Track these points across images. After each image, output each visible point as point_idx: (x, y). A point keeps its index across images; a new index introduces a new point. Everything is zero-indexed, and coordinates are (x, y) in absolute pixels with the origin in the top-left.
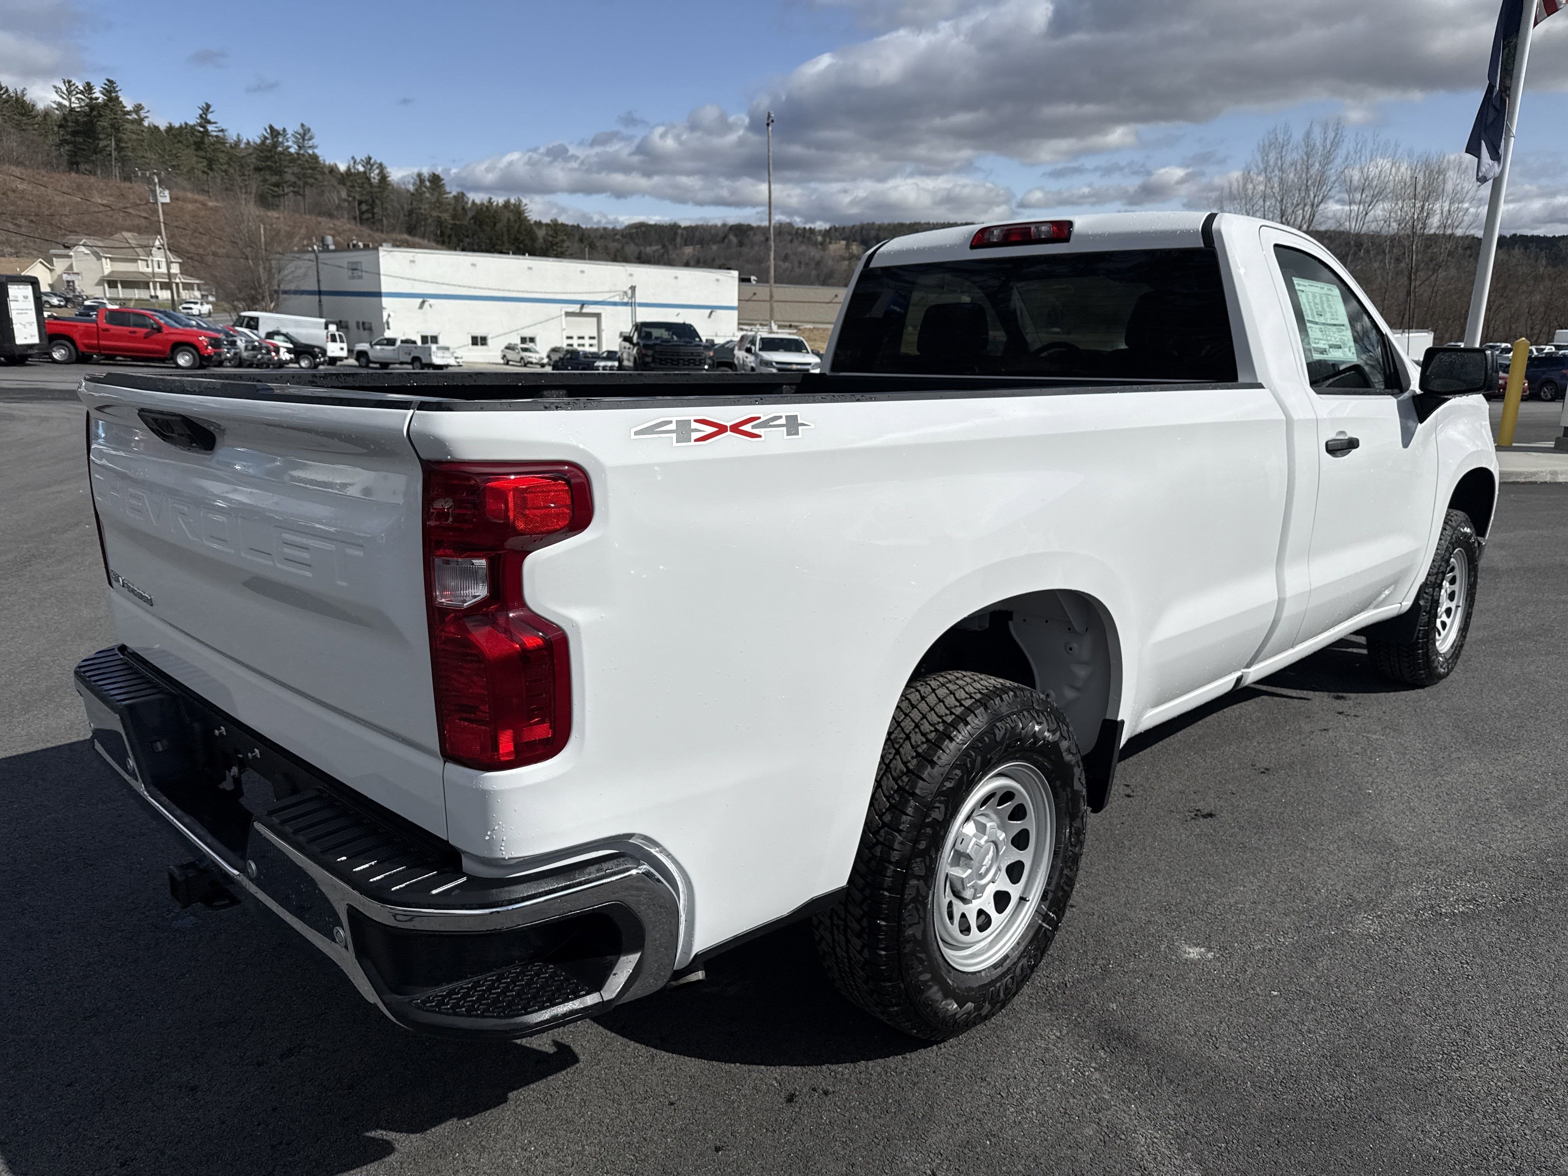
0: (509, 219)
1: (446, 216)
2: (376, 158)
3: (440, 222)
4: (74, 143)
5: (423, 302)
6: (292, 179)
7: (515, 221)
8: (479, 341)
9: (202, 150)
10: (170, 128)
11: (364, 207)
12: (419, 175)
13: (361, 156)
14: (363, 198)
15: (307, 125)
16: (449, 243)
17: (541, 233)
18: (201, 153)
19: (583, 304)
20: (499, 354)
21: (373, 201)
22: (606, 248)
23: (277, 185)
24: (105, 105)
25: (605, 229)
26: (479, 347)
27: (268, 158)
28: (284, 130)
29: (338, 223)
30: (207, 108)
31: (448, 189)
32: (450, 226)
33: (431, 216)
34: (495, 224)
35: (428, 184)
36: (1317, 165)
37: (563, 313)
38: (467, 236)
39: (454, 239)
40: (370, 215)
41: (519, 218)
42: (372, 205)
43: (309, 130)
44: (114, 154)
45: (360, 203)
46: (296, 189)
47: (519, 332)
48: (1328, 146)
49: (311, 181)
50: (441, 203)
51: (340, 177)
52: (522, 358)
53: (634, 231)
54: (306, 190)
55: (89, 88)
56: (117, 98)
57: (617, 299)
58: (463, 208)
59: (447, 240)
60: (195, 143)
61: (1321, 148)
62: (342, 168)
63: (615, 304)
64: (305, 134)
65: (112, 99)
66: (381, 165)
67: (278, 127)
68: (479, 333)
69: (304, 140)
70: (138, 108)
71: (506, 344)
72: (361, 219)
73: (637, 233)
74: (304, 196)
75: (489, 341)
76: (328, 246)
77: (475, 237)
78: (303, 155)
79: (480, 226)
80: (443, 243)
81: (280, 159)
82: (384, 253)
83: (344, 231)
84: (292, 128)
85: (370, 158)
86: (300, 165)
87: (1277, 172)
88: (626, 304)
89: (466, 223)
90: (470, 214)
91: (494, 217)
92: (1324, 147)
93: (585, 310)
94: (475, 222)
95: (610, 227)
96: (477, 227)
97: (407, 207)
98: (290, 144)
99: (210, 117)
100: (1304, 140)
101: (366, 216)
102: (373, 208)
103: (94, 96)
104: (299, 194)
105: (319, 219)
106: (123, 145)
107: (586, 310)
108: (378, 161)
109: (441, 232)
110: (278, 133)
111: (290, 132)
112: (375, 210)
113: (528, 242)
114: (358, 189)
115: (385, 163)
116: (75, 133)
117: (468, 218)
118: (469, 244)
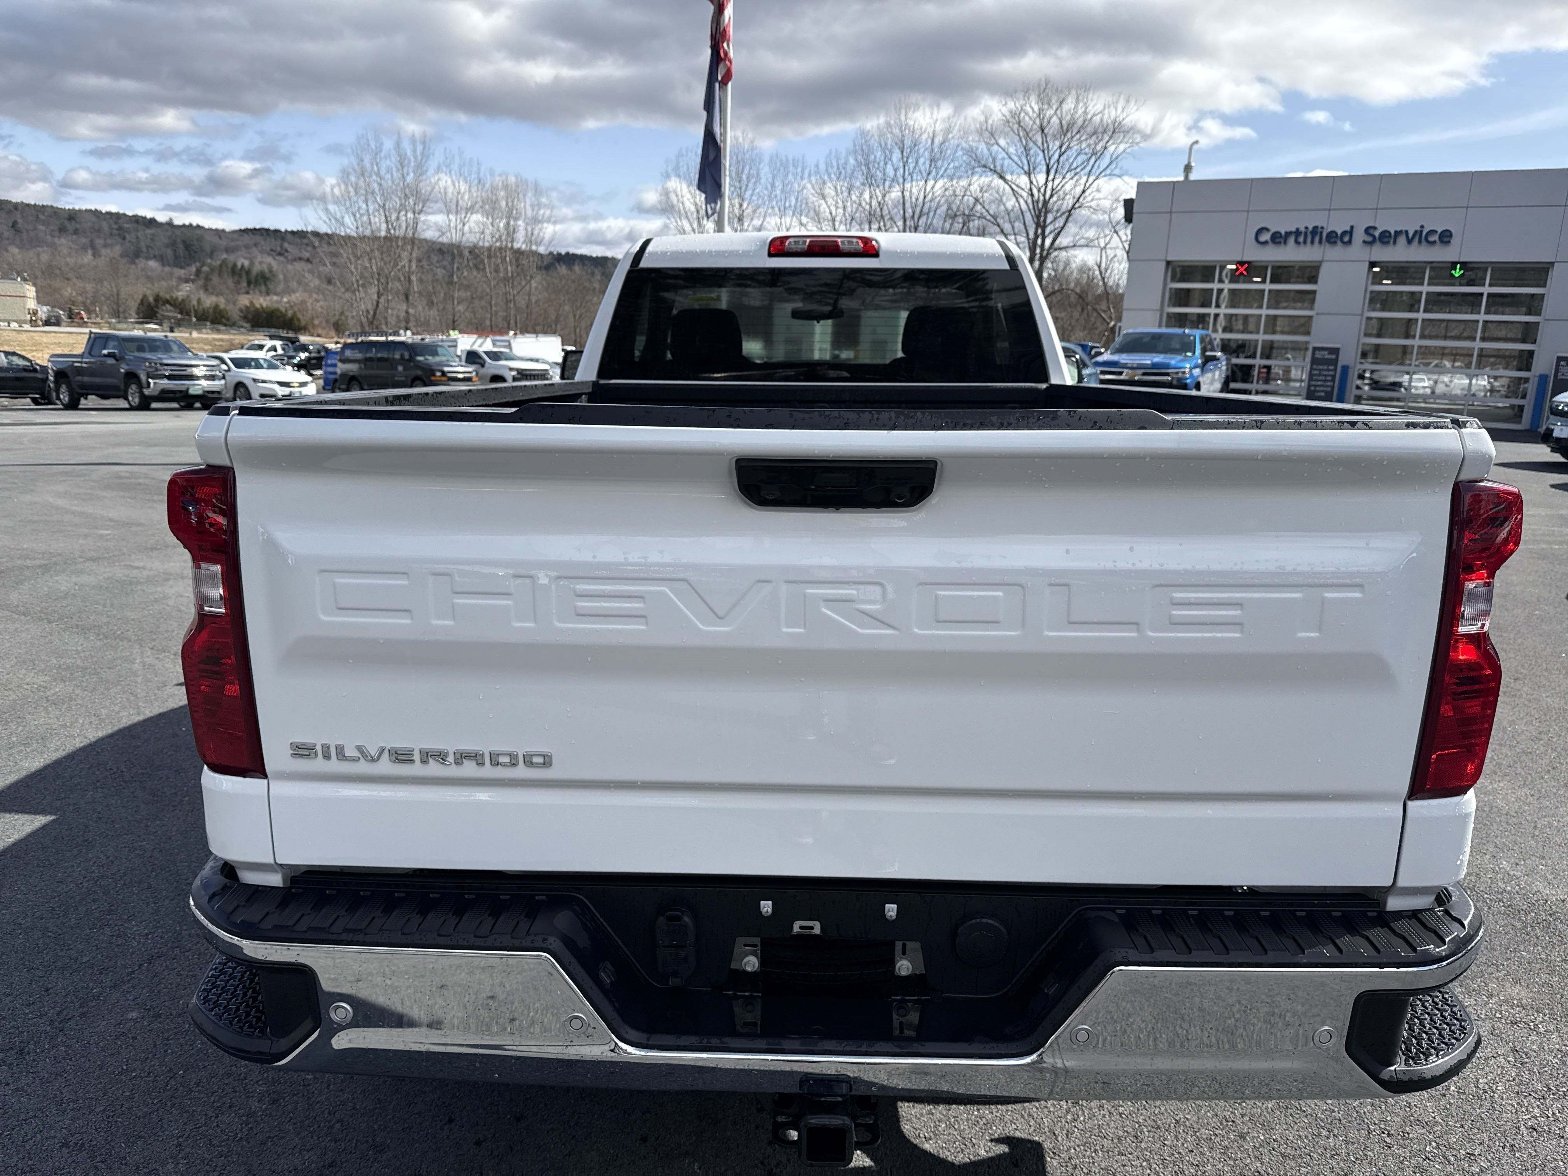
36: (412, 175)
48: (419, 157)
61: (412, 159)
87: (374, 177)
92: (416, 157)
100: (395, 149)
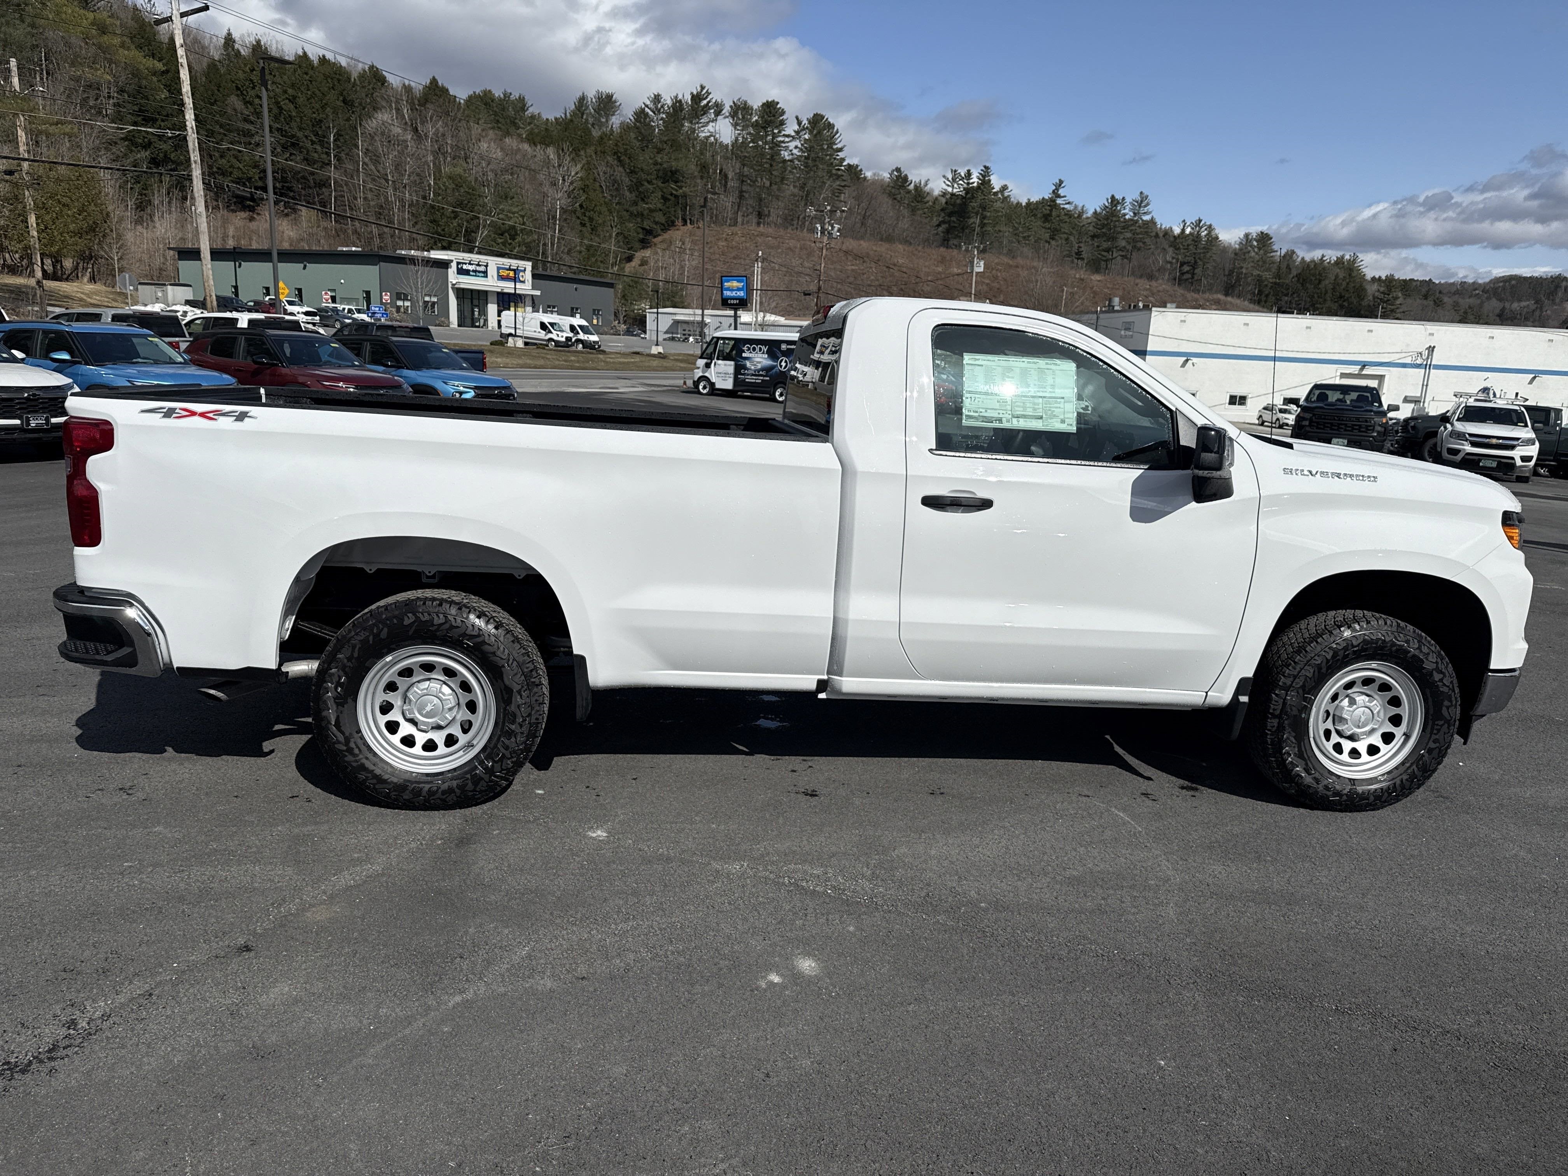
0: (1337, 276)
1: (1267, 275)
2: (1207, 220)
3: (1259, 280)
4: (949, 222)
5: (1187, 361)
6: (1123, 243)
7: (1344, 278)
8: (1237, 400)
9: (1048, 221)
10: (1029, 204)
11: (1186, 268)
12: (1247, 235)
13: (1191, 219)
14: (1188, 259)
15: (1146, 193)
16: (1266, 302)
17: (1372, 289)
18: (1047, 225)
19: (1364, 365)
20: (1256, 415)
21: (1196, 262)
22: (1456, 305)
23: (1108, 250)
24: (979, 187)
25: (1463, 284)
26: (1236, 407)
27: (1103, 226)
28: (1124, 199)
29: (1154, 283)
30: (1060, 184)
31: (1275, 247)
32: (1270, 285)
33: (1252, 275)
34: (1320, 281)
35: (1255, 243)
37: (1339, 374)
38: (1287, 295)
39: (1272, 299)
40: (1190, 276)
41: (1350, 275)
42: (1194, 266)
43: (1147, 197)
44: (977, 229)
45: (1182, 264)
46: (1123, 254)
47: (1283, 393)
49: (1140, 244)
50: (1264, 262)
51: (1172, 239)
52: (1278, 419)
53: (1501, 284)
54: (1134, 254)
55: (969, 174)
56: (990, 181)
57: (1408, 361)
58: (1288, 267)
59: (1263, 299)
60: (1044, 216)
62: (1177, 231)
63: (1404, 366)
64: (1142, 201)
65: (985, 182)
66: (1210, 226)
67: (1118, 197)
68: (1238, 392)
69: (1140, 207)
70: (1004, 188)
71: (1265, 404)
72: (1180, 280)
73: (1504, 288)
74: (1130, 260)
75: (1249, 401)
76: (1113, 307)
77: (1295, 296)
78: (1137, 221)
79: (1302, 285)
80: (1259, 302)
81: (1115, 226)
82: (1157, 313)
83: (1159, 291)
84: (1131, 196)
85: (1200, 221)
86: (1131, 230)
88: (1418, 366)
89: (1287, 281)
90: (1294, 272)
91: (1320, 274)
93: (1364, 372)
94: (1299, 280)
95: (1470, 280)
96: (1299, 285)
97: (1228, 267)
98: (1126, 211)
99: (1061, 192)
101: (1186, 276)
102: (1194, 269)
103: (971, 181)
104: (1127, 258)
105: (1138, 281)
106: (985, 221)
107: (1367, 371)
108: (1208, 223)
109: (1259, 291)
110: (1118, 203)
111: (1128, 200)
112: (1196, 271)
113: (1354, 301)
114: (1182, 251)
115: (1214, 225)
116: (950, 215)
117: (1291, 276)
118: (1286, 302)
